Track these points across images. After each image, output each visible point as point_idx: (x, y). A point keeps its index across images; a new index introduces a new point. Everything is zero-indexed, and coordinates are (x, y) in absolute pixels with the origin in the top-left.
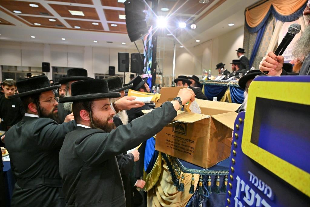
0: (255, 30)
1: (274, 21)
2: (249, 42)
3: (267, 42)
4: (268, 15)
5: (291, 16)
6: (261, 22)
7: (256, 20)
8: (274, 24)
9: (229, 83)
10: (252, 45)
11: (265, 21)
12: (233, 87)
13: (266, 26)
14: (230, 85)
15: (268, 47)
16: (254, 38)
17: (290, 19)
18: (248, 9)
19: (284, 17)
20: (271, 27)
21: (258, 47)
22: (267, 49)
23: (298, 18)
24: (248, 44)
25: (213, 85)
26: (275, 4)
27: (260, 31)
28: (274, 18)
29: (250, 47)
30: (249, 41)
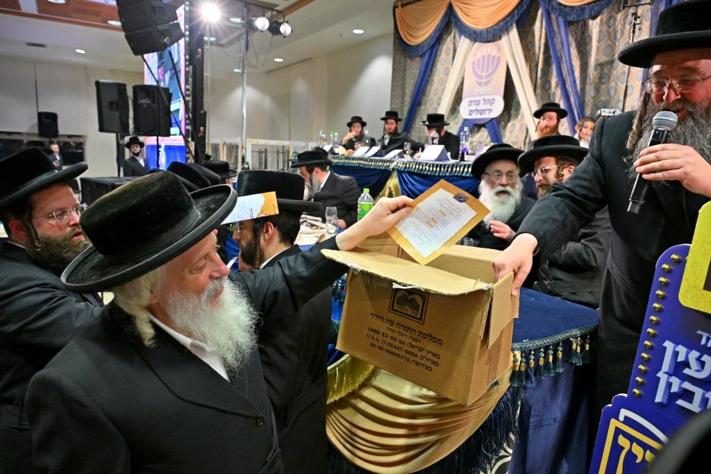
0: (418, 52)
1: (454, 37)
2: (404, 75)
3: (442, 79)
4: (444, 24)
5: (487, 31)
6: (430, 37)
7: (420, 29)
8: (454, 44)
9: (394, 164)
10: (412, 81)
11: (437, 35)
12: (404, 172)
13: (439, 45)
14: (396, 168)
15: (444, 89)
16: (414, 68)
17: (485, 37)
18: (400, 3)
19: (475, 32)
20: (448, 48)
21: (426, 86)
22: (443, 92)
23: (500, 38)
24: (404, 79)
25: (355, 167)
26: (456, 3)
27: (428, 53)
28: (454, 32)
29: (407, 86)
30: (404, 71)
